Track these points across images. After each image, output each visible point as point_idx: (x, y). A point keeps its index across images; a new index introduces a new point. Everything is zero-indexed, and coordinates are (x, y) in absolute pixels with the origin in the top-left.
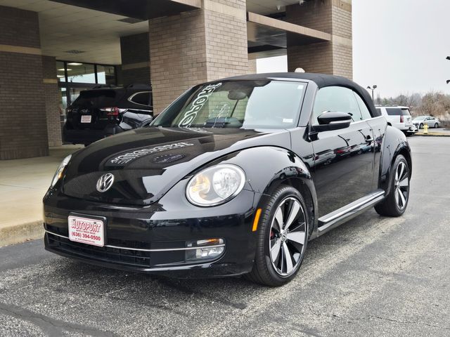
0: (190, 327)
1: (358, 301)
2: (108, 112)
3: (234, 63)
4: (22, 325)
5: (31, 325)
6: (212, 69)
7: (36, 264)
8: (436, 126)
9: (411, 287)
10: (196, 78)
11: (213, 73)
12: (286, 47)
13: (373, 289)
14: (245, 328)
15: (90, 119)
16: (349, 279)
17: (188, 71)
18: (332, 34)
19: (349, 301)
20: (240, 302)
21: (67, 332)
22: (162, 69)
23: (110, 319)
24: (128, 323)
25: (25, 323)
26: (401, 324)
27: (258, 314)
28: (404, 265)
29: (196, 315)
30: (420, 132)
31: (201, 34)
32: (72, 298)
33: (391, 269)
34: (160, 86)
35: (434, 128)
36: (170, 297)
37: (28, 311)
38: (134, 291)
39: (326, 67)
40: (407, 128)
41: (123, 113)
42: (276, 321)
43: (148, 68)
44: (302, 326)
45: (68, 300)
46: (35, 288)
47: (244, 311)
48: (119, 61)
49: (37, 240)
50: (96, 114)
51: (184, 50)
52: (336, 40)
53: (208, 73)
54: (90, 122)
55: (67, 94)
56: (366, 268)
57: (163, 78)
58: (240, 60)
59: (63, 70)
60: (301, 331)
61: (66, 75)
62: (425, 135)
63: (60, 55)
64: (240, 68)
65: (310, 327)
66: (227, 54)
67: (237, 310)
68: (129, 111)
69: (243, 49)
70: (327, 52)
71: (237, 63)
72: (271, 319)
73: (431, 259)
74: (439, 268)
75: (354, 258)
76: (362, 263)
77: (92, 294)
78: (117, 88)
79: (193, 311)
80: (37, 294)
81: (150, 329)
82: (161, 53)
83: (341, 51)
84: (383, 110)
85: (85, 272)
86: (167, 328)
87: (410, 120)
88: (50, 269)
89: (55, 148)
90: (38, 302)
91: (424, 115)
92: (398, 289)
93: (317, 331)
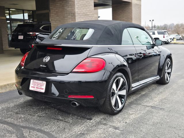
0: (70, 127)
1: (136, 117)
2: (31, 34)
3: (88, 13)
4: (4, 127)
5: (8, 126)
6: (78, 16)
7: (5, 103)
8: (180, 39)
9: (157, 111)
10: (71, 20)
11: (78, 18)
12: (111, 4)
13: (142, 112)
14: (91, 127)
15: (23, 37)
16: (133, 109)
17: (67, 17)
19: (132, 117)
20: (90, 117)
21: (22, 129)
22: (56, 16)
23: (39, 124)
24: (46, 126)
25: (5, 126)
26: (151, 125)
27: (96, 122)
28: (155, 103)
30: (173, 42)
32: (22, 116)
33: (151, 104)
34: (55, 23)
35: (179, 40)
36: (62, 116)
37: (6, 121)
38: (47, 113)
39: (129, 14)
40: (167, 40)
41: (38, 35)
42: (104, 124)
44: (113, 126)
45: (21, 117)
46: (7, 112)
47: (91, 121)
48: (35, 9)
49: (4, 92)
50: (25, 35)
51: (66, 8)
52: (134, 2)
53: (76, 18)
54: (23, 39)
55: (10, 23)
56: (140, 104)
57: (56, 20)
58: (90, 12)
59: (8, 12)
60: (113, 128)
61: (9, 14)
62: (175, 44)
63: (6, 6)
64: (90, 15)
65: (116, 126)
66: (85, 9)
67: (89, 121)
68: (40, 34)
69: (92, 7)
70: (130, 7)
72: (101, 124)
73: (167, 100)
74: (169, 104)
75: (136, 100)
76: (139, 102)
77: (31, 115)
78: (35, 23)
79: (71, 121)
80: (8, 115)
81: (54, 128)
82: (55, 9)
83: (136, 7)
84: (156, 32)
85: (27, 106)
86: (61, 127)
87: (168, 37)
88: (12, 105)
89: (5, 49)
90: (9, 118)
91: (175, 34)
92: (152, 112)
93: (119, 128)
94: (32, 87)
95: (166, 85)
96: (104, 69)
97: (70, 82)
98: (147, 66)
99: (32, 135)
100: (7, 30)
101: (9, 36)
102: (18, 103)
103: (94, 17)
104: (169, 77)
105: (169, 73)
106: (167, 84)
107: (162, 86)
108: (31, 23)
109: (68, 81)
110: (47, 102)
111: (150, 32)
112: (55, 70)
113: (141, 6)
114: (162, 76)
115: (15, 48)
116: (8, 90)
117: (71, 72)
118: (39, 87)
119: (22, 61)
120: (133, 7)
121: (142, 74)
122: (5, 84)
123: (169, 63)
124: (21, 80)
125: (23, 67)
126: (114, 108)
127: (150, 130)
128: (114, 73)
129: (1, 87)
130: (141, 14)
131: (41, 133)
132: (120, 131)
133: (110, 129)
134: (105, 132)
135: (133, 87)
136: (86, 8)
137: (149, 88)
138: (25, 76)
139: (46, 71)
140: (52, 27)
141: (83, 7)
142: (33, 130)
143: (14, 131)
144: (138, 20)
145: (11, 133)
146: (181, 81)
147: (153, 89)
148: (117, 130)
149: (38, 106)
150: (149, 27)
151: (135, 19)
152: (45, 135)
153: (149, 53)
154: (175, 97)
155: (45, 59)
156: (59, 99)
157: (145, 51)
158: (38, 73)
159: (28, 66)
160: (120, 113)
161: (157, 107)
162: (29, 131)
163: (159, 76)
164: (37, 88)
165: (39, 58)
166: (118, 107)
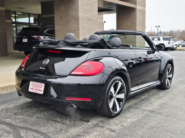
0: (67, 128)
1: (133, 120)
2: (35, 38)
3: (92, 18)
5: (6, 127)
6: (82, 21)
7: (5, 103)
9: (155, 115)
10: (74, 24)
11: (82, 22)
12: (116, 10)
13: (140, 116)
14: (88, 129)
15: (27, 41)
16: (131, 112)
17: (71, 21)
18: (136, 5)
19: (129, 120)
20: (87, 120)
21: (20, 129)
22: (60, 20)
23: (36, 125)
24: (43, 127)
25: (3, 126)
26: (148, 129)
27: (94, 124)
28: (154, 107)
29: (70, 124)
30: (178, 48)
31: (77, 5)
32: (21, 117)
33: (149, 109)
34: (59, 27)
37: (4, 122)
38: (46, 115)
39: (133, 20)
40: (172, 47)
42: (100, 127)
43: (54, 17)
44: (110, 129)
46: (6, 113)
47: (89, 123)
48: (40, 13)
49: (5, 94)
50: (29, 38)
51: (70, 12)
52: (138, 7)
53: (80, 22)
54: (27, 42)
55: (16, 27)
56: (139, 108)
57: (60, 24)
58: (94, 17)
59: (14, 15)
60: (109, 131)
61: (15, 18)
62: (180, 50)
63: (13, 9)
64: (94, 20)
65: (113, 129)
66: (88, 14)
67: (86, 123)
69: (96, 12)
70: (134, 13)
71: (93, 18)
72: (98, 126)
73: (166, 105)
74: (168, 109)
75: (135, 104)
76: (138, 106)
77: (29, 116)
78: (39, 27)
79: (69, 123)
80: (7, 115)
81: (52, 129)
82: (59, 13)
83: (141, 12)
84: (161, 38)
85: (26, 107)
86: (58, 129)
87: (173, 43)
88: (12, 106)
89: (10, 52)
90: (8, 118)
91: (181, 40)
92: (150, 116)
93: (115, 131)
94: (31, 89)
95: (167, 91)
96: (102, 72)
97: (69, 84)
98: (148, 71)
99: (29, 135)
100: (13, 33)
101: (15, 39)
102: (17, 104)
103: (97, 22)
104: (170, 83)
105: (170, 79)
106: (168, 89)
107: (163, 91)
108: (36, 27)
109: (66, 84)
110: (47, 104)
111: (155, 38)
112: (55, 72)
113: (145, 11)
114: (162, 81)
115: (19, 51)
116: (9, 91)
117: (70, 75)
118: (38, 89)
119: (23, 63)
120: (137, 13)
121: (143, 79)
122: (6, 85)
123: (170, 68)
124: (20, 82)
125: (23, 69)
126: (112, 111)
127: (146, 133)
128: (112, 77)
129: (3, 88)
130: (145, 20)
131: (38, 134)
132: (116, 134)
133: (107, 132)
134: (101, 134)
135: (132, 91)
136: (90, 12)
137: (150, 93)
138: (25, 78)
139: (46, 73)
140: (56, 31)
141: (87, 12)
142: (30, 131)
143: (12, 131)
144: (142, 25)
145: (8, 133)
146: (182, 87)
147: (153, 94)
148: (113, 133)
149: (37, 108)
150: (155, 33)
151: (139, 25)
152: (42, 136)
153: (151, 58)
154: (174, 102)
155: (45, 61)
156: (57, 100)
157: (147, 56)
158: (38, 75)
159: (29, 68)
160: (118, 117)
161: (155, 112)
162: (26, 132)
163: (159, 81)
164: (36, 90)
165: (40, 60)
166: (116, 111)
